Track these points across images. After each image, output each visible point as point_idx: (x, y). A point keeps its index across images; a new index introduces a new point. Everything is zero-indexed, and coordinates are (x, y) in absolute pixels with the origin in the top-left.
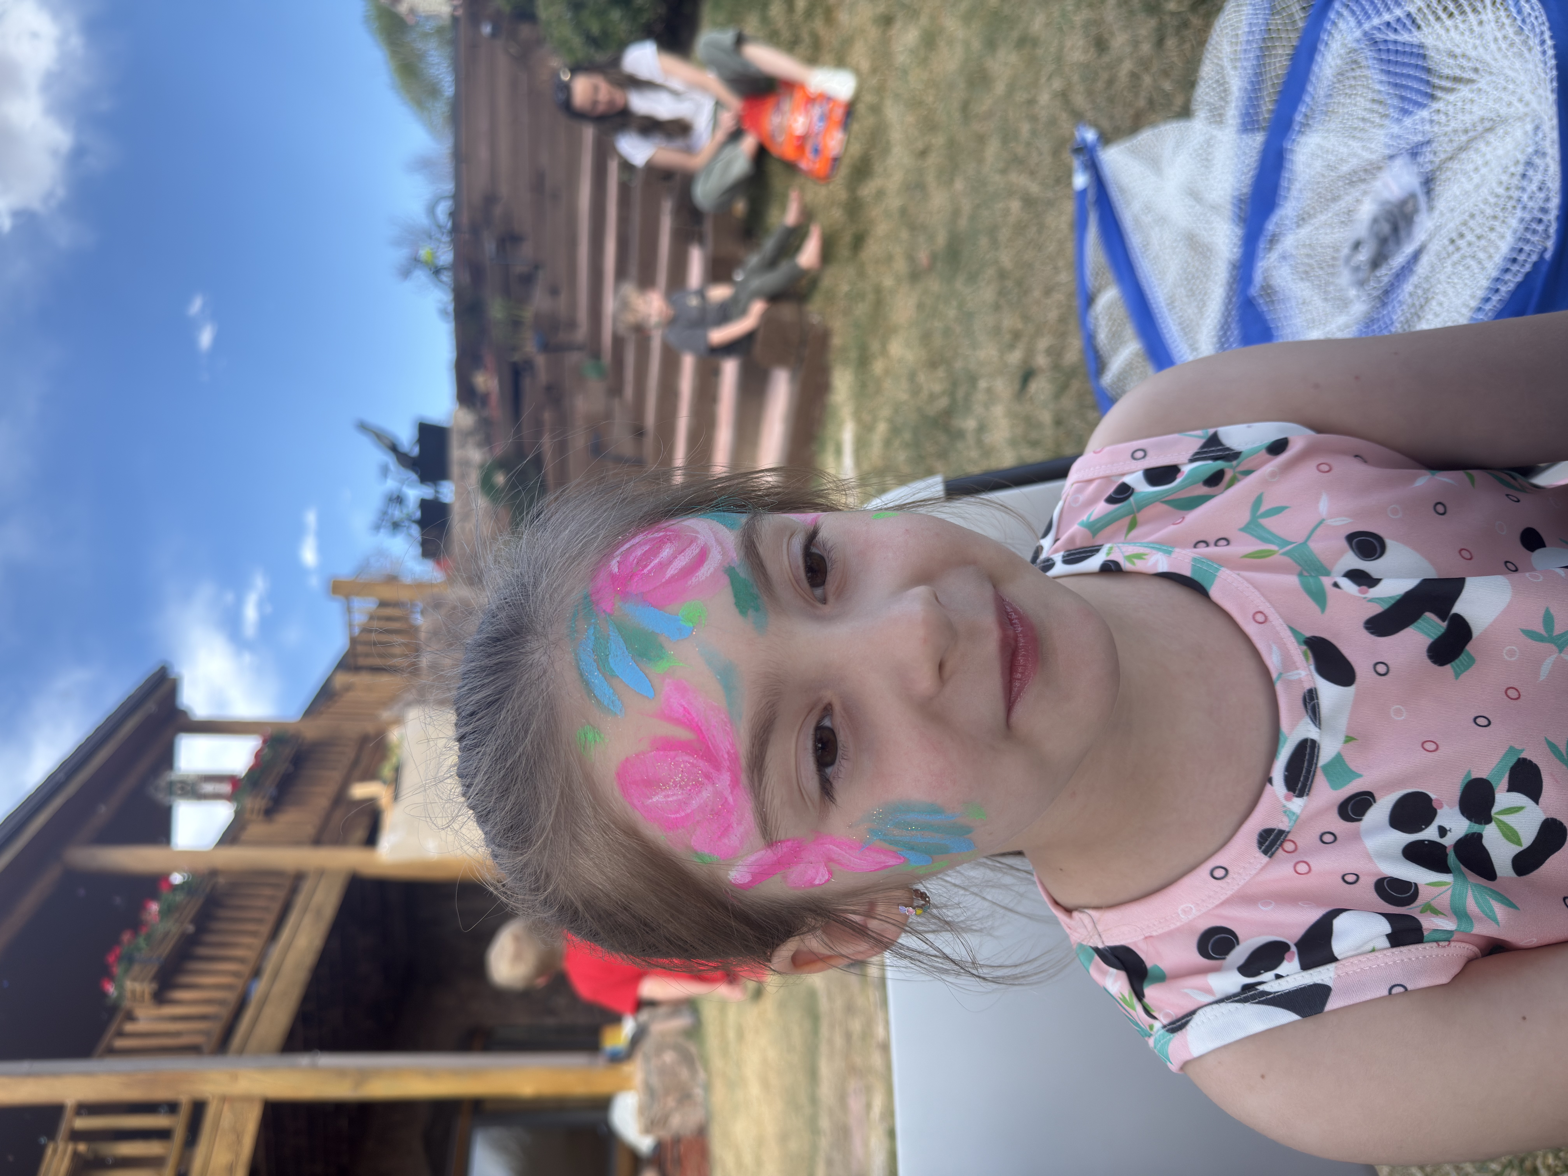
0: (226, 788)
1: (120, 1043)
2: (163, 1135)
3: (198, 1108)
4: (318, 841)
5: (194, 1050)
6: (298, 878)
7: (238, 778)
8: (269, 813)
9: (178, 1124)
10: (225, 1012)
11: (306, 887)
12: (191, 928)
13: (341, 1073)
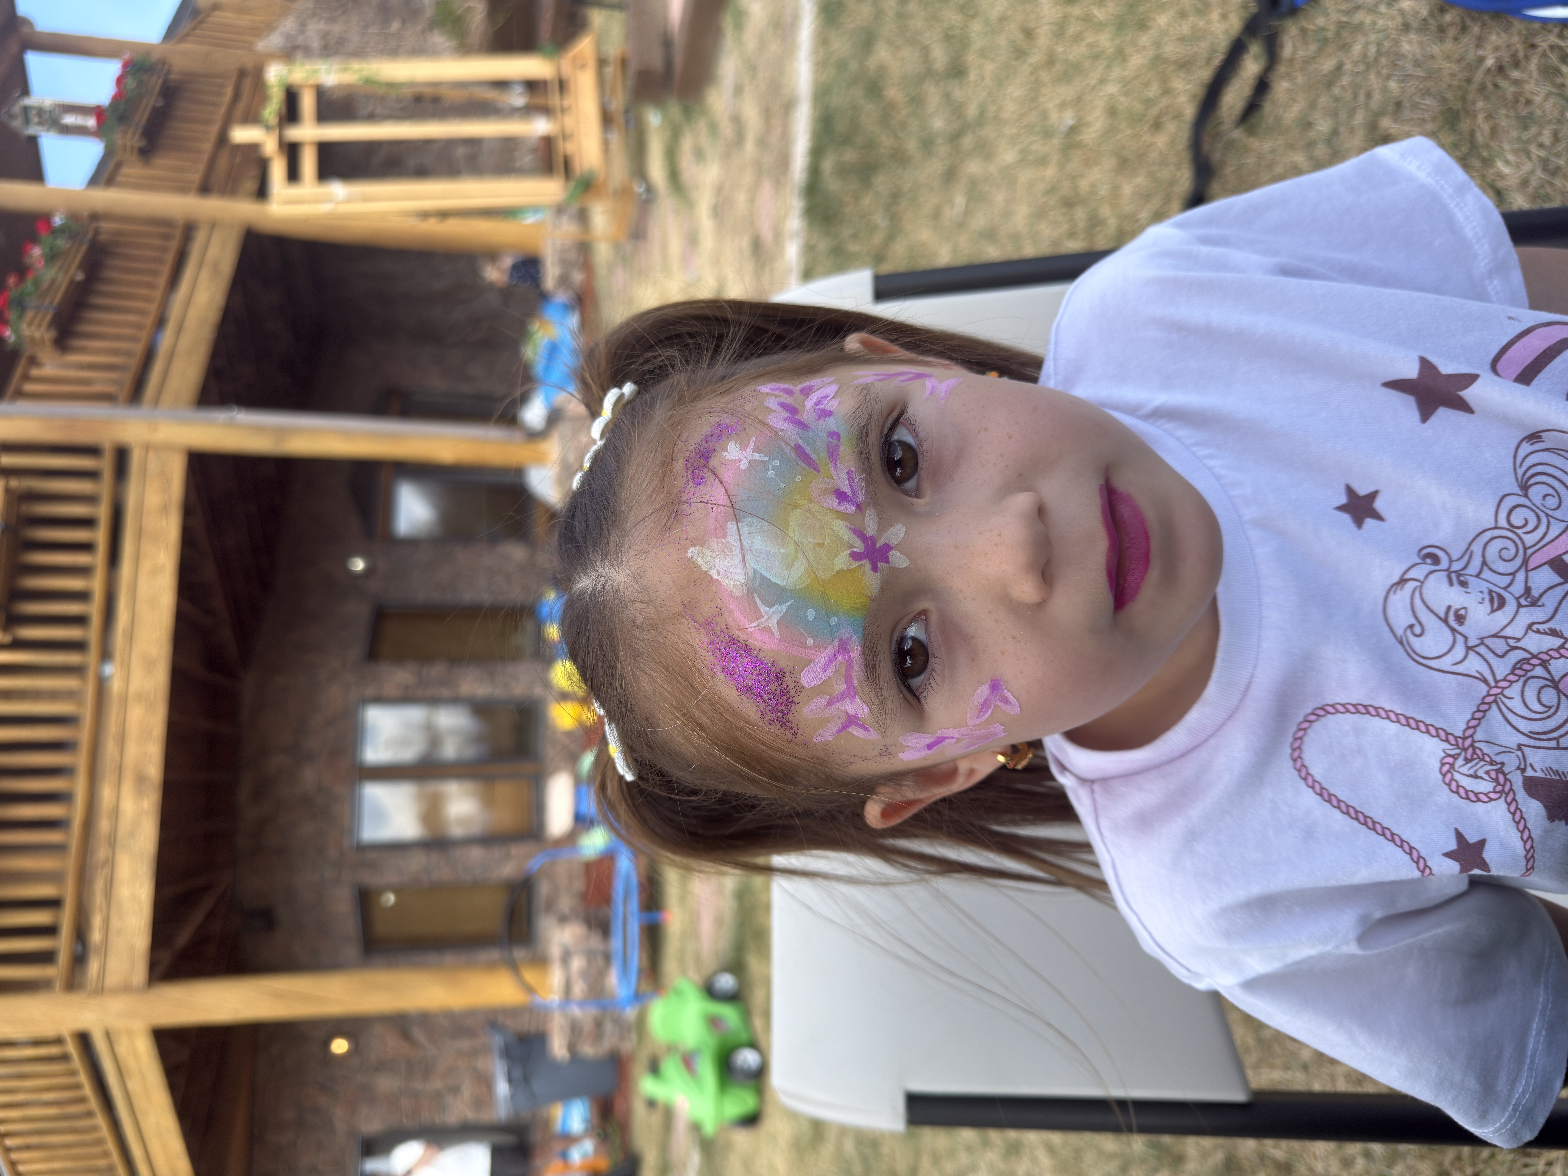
0: (91, 122)
2: (92, 475)
4: (205, 189)
5: (107, 398)
6: (189, 230)
7: (103, 108)
8: (146, 153)
9: (105, 465)
10: (134, 363)
11: (200, 238)
12: (80, 277)
13: (259, 429)
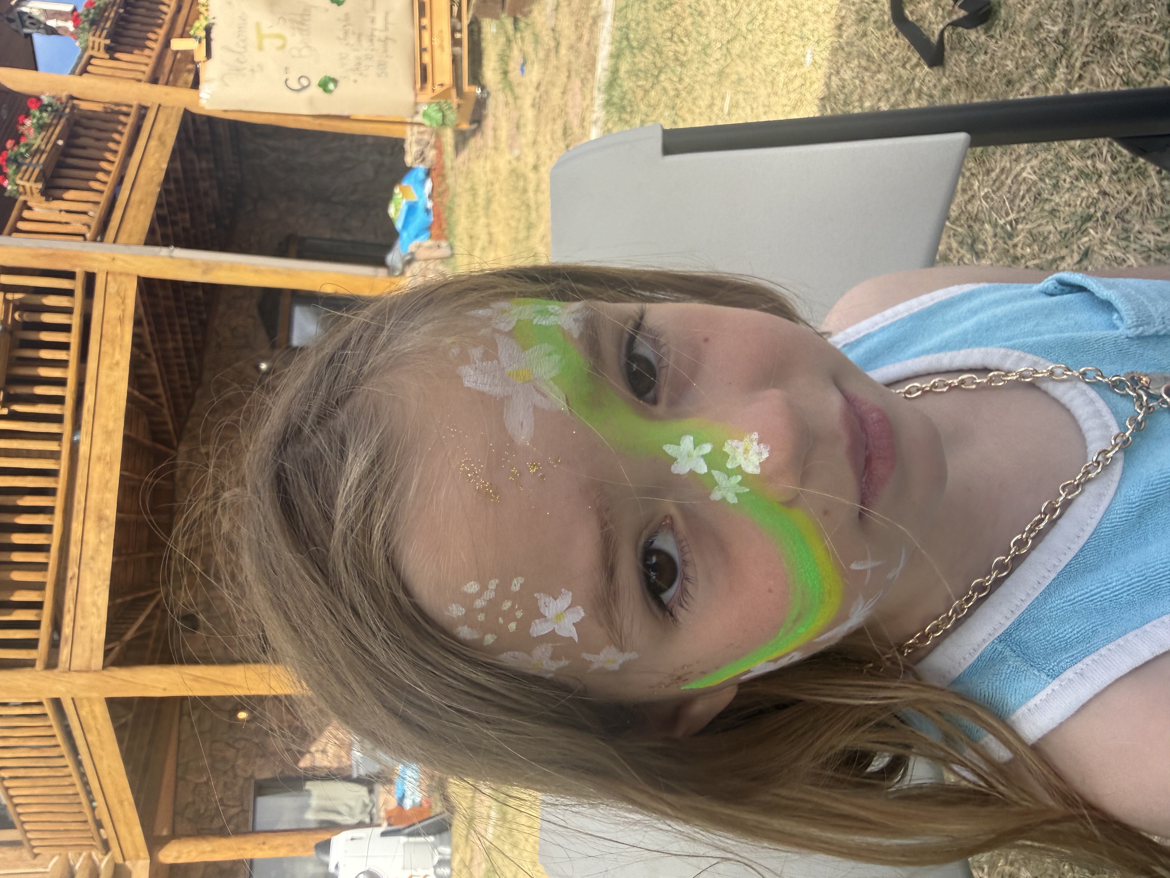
1: (21, 225)
3: (90, 278)
4: (154, 80)
6: (142, 111)
9: (78, 285)
10: (99, 211)
12: (60, 143)
13: (192, 262)
